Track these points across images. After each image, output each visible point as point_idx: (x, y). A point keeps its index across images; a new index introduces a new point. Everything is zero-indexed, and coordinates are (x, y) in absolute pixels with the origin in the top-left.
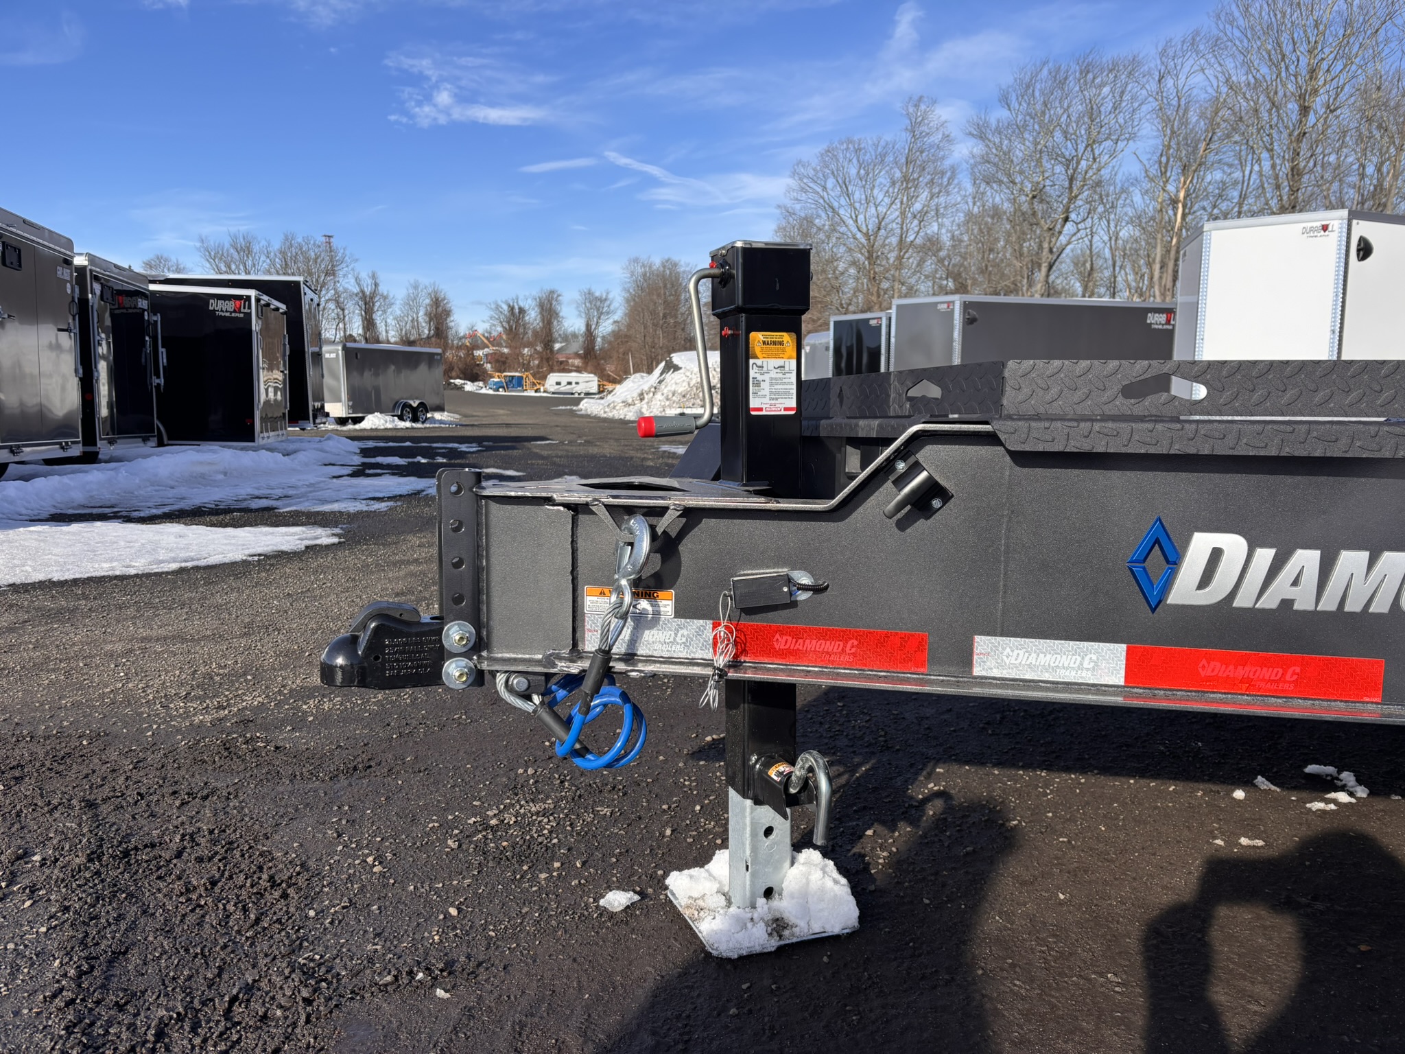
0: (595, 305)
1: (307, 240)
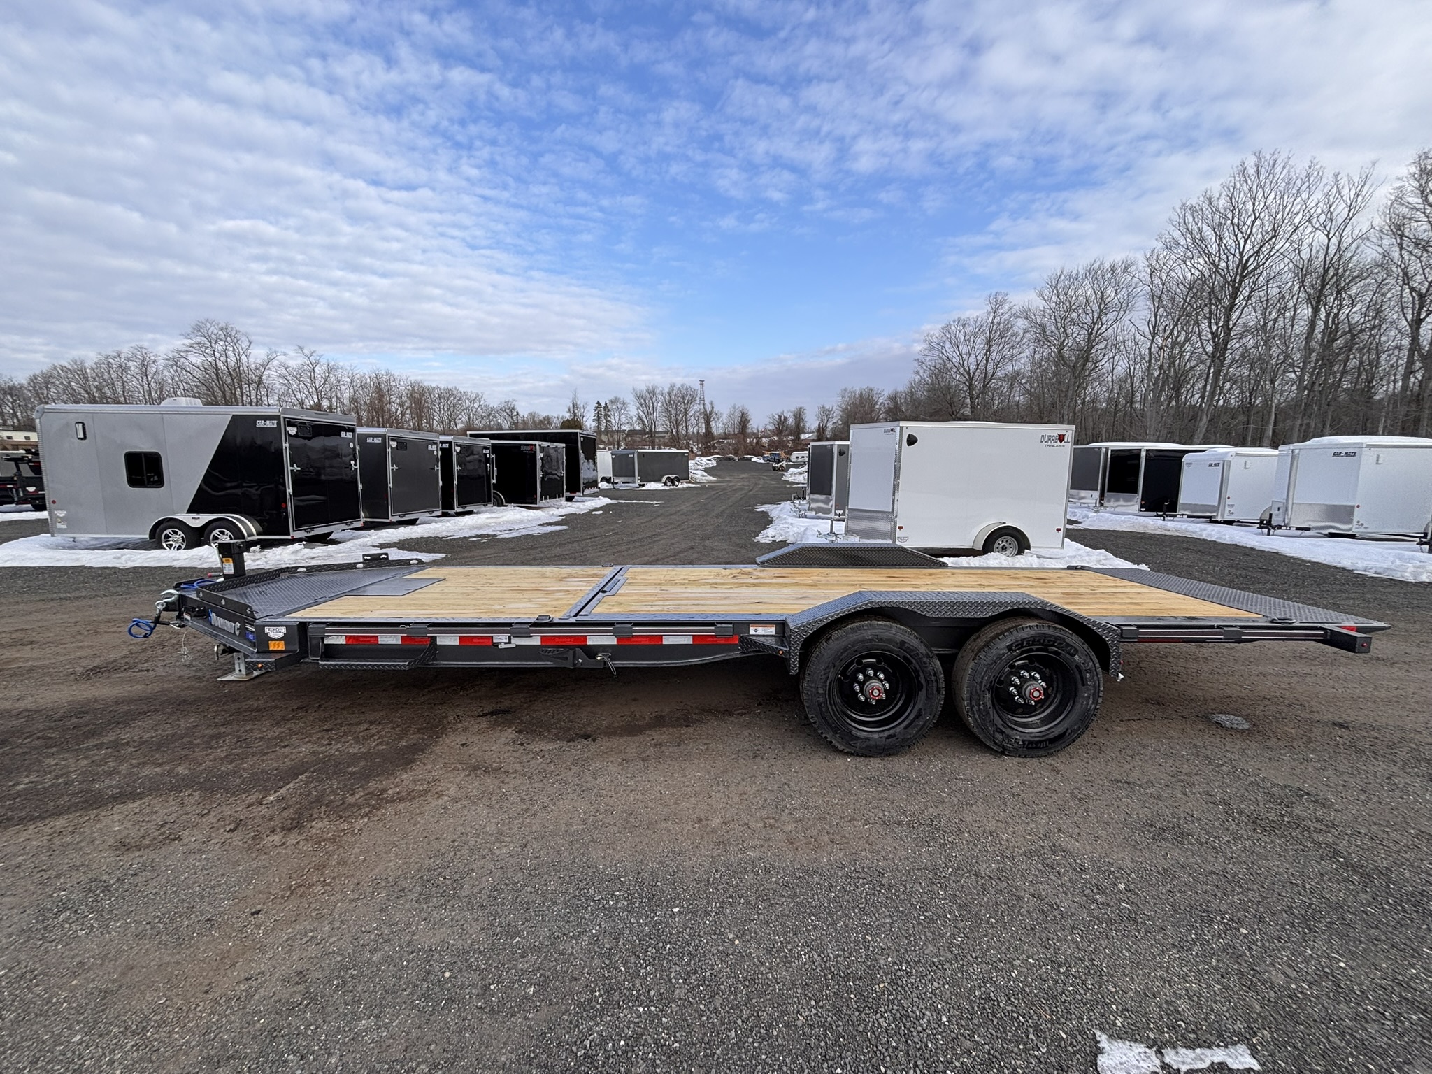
0: (826, 413)
1: (682, 386)
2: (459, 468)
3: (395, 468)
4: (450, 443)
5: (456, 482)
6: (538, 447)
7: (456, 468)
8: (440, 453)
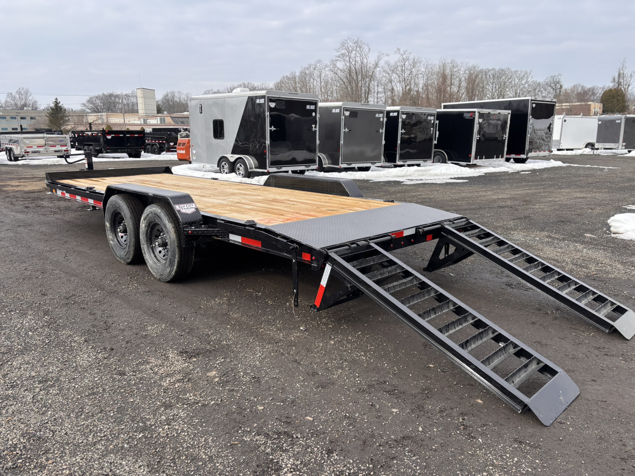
2: (403, 131)
3: (347, 130)
4: (398, 112)
5: (399, 142)
6: (477, 114)
7: (400, 131)
8: (385, 119)
